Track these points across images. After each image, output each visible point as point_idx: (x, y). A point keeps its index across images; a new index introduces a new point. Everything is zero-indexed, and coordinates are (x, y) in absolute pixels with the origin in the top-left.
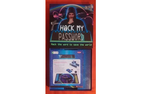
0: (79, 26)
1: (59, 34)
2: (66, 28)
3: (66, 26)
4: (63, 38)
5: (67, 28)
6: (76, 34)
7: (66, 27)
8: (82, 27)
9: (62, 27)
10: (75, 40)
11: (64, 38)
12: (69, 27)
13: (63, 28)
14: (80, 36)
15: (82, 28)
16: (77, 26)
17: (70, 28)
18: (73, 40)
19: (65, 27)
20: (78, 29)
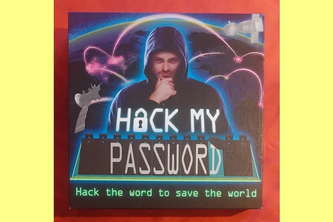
0: (201, 111)
1: (113, 145)
2: (141, 122)
3: (141, 110)
4: (128, 165)
5: (145, 120)
6: (187, 146)
7: (141, 115)
8: (213, 114)
9: (124, 114)
10: (181, 173)
11: (133, 165)
12: (157, 114)
13: (128, 120)
14: (204, 156)
15: (213, 119)
16: (193, 111)
17: (159, 121)
18: (176, 172)
19: (137, 114)
20: (198, 123)
